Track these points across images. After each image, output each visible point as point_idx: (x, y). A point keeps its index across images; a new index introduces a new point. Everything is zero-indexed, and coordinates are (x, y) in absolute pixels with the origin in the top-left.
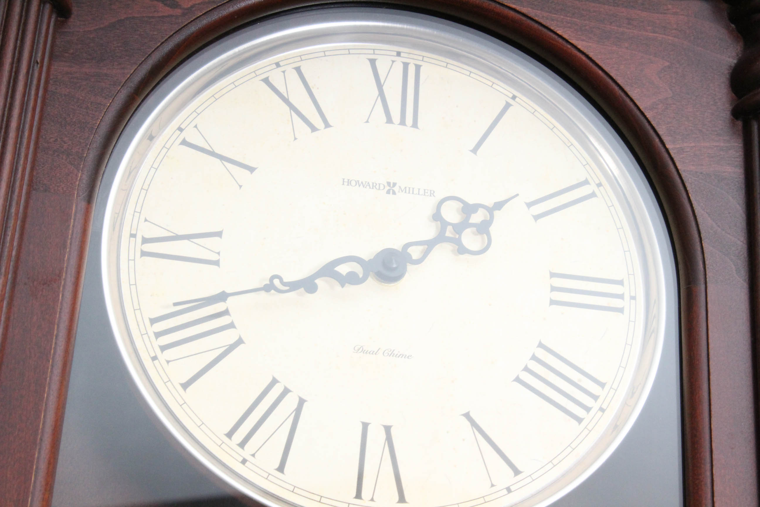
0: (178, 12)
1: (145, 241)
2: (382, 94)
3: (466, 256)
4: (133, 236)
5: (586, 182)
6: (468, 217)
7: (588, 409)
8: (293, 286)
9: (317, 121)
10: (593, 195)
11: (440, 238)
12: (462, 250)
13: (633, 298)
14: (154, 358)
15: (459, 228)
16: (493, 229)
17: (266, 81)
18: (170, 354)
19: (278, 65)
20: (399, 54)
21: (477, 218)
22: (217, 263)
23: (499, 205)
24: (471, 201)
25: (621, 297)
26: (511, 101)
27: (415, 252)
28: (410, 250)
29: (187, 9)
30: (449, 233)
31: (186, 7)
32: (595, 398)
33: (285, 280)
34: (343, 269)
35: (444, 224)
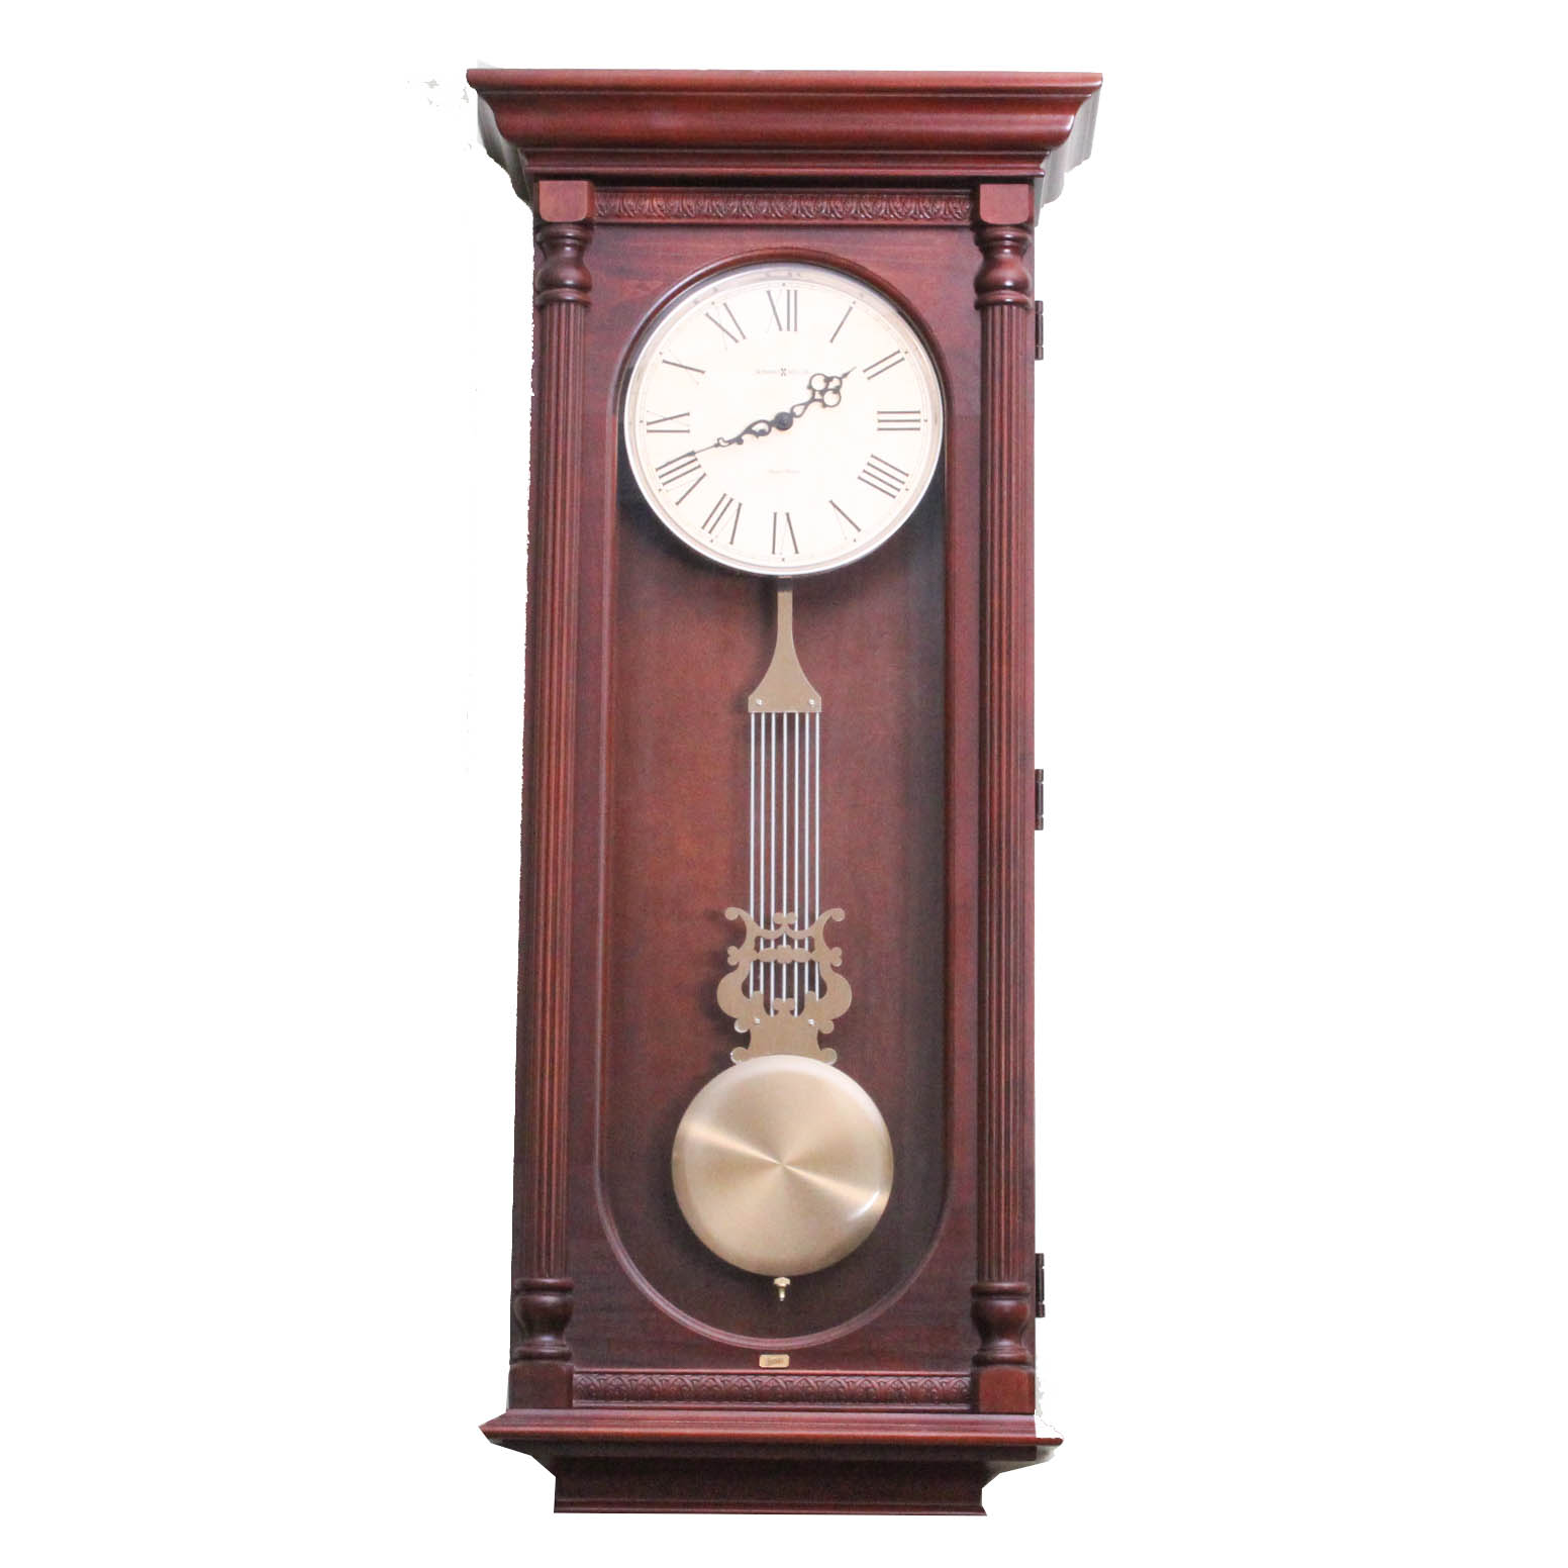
0: (648, 293)
1: (649, 424)
2: (775, 312)
3: (827, 409)
4: (641, 422)
5: (899, 352)
6: (828, 385)
7: (899, 490)
8: (730, 442)
9: (738, 336)
10: (903, 359)
11: (813, 400)
12: (825, 406)
13: (926, 421)
14: (660, 490)
15: (823, 392)
16: (842, 391)
17: (707, 315)
18: (668, 486)
19: (713, 303)
20: (784, 285)
21: (832, 385)
22: (688, 431)
23: (845, 375)
24: (829, 375)
25: (918, 421)
26: (852, 305)
27: (798, 411)
28: (795, 410)
29: (655, 291)
30: (818, 396)
31: (653, 289)
32: (903, 483)
33: (726, 439)
34: (757, 428)
35: (814, 391)
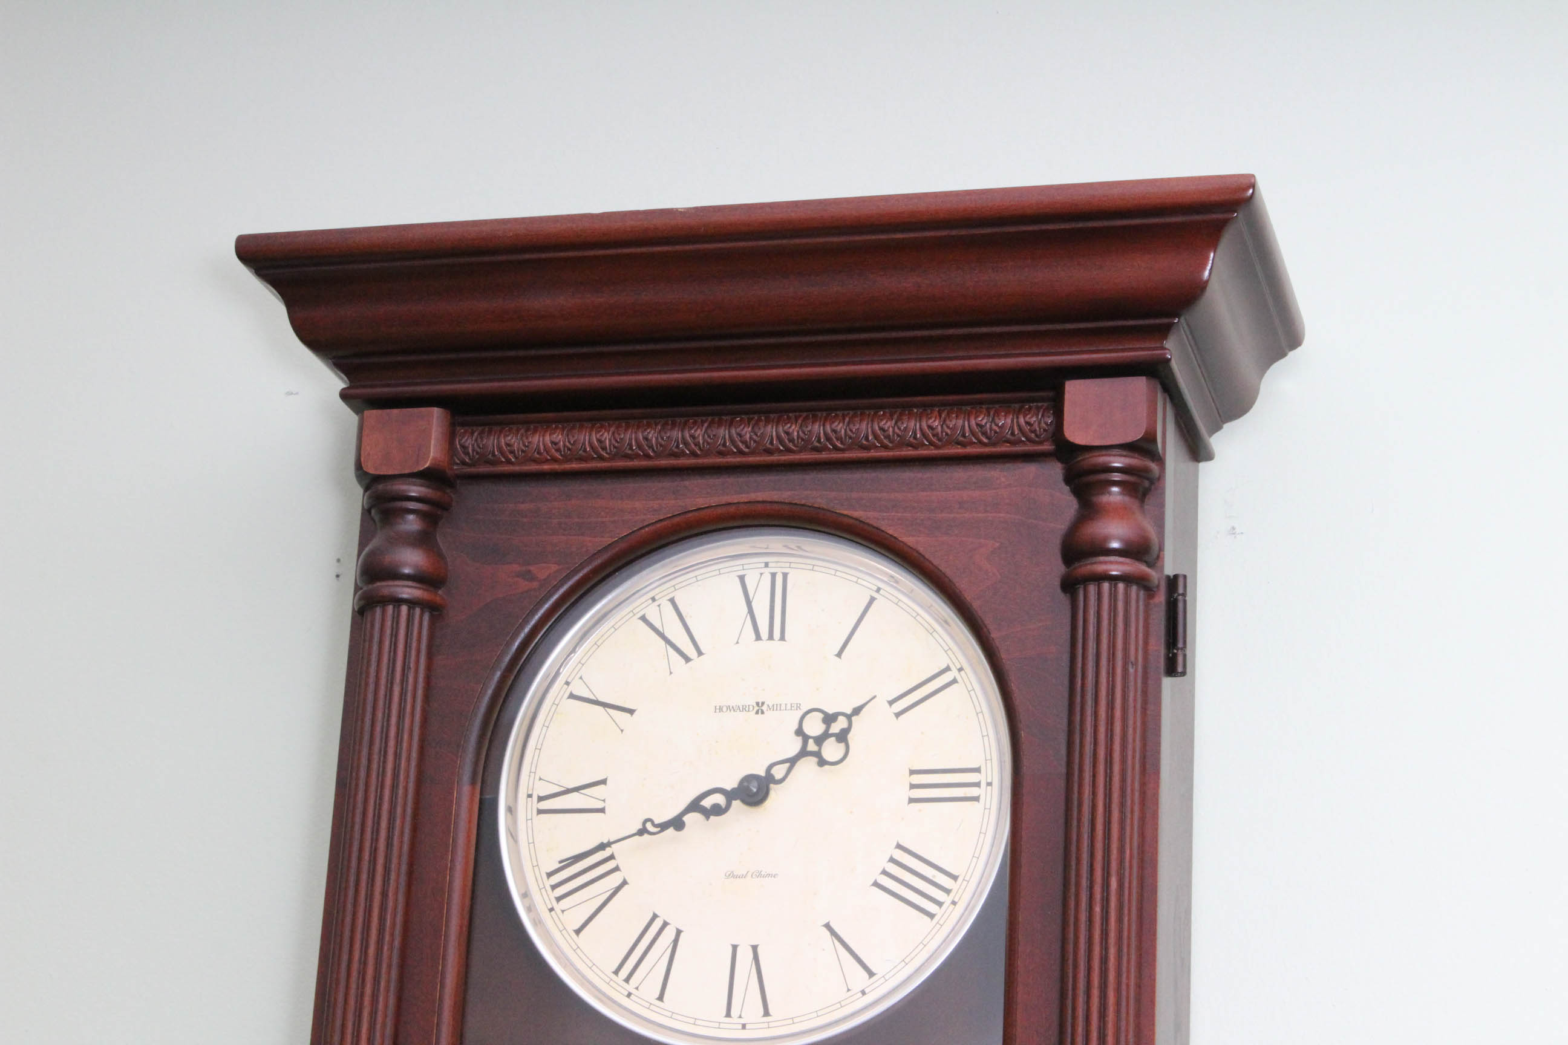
0: (535, 584)
1: (541, 799)
2: (751, 612)
3: (827, 767)
4: (530, 796)
5: (948, 669)
6: (828, 728)
7: (940, 904)
8: (663, 827)
9: (690, 651)
10: (954, 681)
11: (803, 753)
12: (822, 762)
13: (989, 784)
14: (551, 910)
15: (820, 740)
16: (851, 736)
17: (643, 618)
18: (566, 902)
19: (653, 599)
20: (767, 565)
21: (835, 728)
22: (602, 810)
23: (857, 711)
24: (830, 711)
25: (977, 785)
26: (875, 595)
27: (778, 772)
28: (774, 771)
29: (544, 580)
30: (812, 746)
31: (543, 578)
32: (948, 891)
33: (656, 822)
34: (707, 803)
35: (806, 738)
